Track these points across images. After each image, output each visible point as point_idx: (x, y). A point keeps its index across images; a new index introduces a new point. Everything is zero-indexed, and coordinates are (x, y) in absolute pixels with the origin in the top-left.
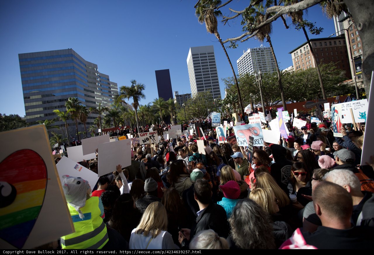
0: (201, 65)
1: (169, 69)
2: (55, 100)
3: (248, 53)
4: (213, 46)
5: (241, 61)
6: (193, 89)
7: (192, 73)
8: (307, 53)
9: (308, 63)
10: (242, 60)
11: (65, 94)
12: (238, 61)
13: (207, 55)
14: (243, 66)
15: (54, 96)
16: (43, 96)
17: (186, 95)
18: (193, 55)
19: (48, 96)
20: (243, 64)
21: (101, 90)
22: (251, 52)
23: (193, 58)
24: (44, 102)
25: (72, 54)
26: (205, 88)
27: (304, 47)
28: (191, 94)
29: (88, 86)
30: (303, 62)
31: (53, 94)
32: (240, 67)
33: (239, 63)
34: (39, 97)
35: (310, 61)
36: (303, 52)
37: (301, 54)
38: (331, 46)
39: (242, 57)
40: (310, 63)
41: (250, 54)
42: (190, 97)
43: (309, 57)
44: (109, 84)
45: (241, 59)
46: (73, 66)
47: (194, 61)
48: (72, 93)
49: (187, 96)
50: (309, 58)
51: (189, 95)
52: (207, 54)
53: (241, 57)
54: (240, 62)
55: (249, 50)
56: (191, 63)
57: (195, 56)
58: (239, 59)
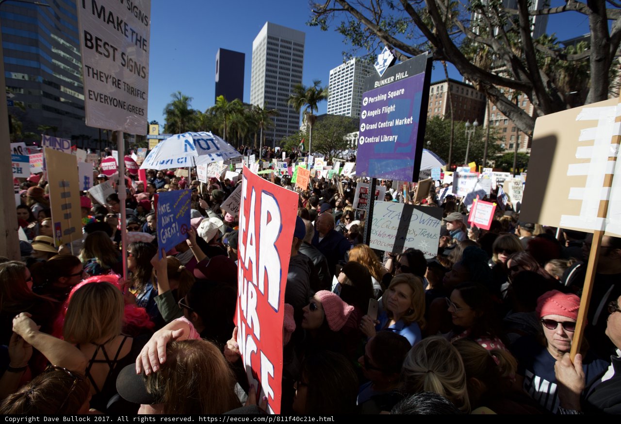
0: (279, 59)
3: (351, 64)
4: (305, 33)
5: (337, 74)
8: (438, 96)
9: (436, 111)
10: (339, 72)
12: (332, 72)
14: (338, 82)
18: (269, 37)
20: (339, 79)
22: (356, 63)
23: (268, 43)
27: (438, 85)
30: (431, 106)
32: (333, 83)
33: (333, 76)
35: (440, 109)
36: (436, 92)
37: (432, 94)
39: (340, 68)
40: (440, 111)
41: (354, 66)
43: (441, 102)
45: (338, 70)
47: (268, 48)
50: (440, 104)
52: (292, 44)
53: (338, 67)
54: (335, 73)
55: (354, 59)
56: (261, 51)
57: (271, 40)
58: (334, 69)
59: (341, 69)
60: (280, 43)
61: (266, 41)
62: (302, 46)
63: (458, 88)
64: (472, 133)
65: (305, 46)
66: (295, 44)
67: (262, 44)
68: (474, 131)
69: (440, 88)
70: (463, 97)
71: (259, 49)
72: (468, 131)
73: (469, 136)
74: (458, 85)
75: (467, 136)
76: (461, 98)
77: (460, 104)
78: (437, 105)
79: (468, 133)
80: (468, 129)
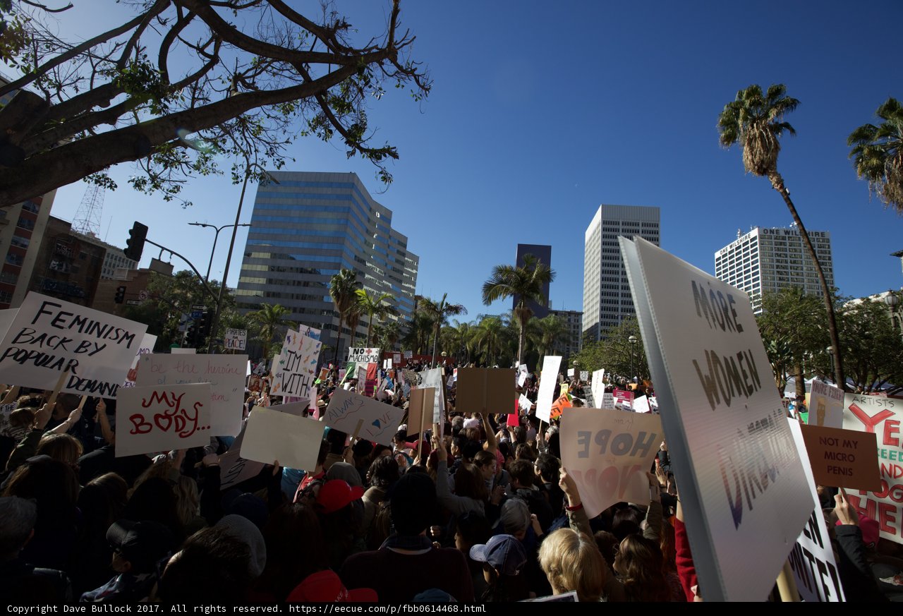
1: (550, 247)
2: (292, 268)
3: (752, 237)
4: (659, 208)
5: (728, 256)
6: (588, 304)
7: (594, 265)
10: (730, 253)
11: (318, 259)
12: (718, 255)
13: (640, 228)
14: (730, 269)
15: (294, 259)
16: (274, 256)
17: (570, 313)
18: (604, 222)
19: (282, 256)
20: (731, 263)
21: (386, 265)
22: (760, 236)
23: (604, 230)
24: (272, 269)
25: (353, 184)
26: (620, 306)
28: (582, 313)
29: (364, 252)
31: (292, 256)
32: (721, 271)
33: (721, 260)
34: (267, 256)
39: (731, 247)
41: (757, 240)
42: (578, 321)
44: (404, 255)
45: (729, 250)
46: (349, 208)
47: (604, 236)
48: (332, 260)
49: (573, 316)
51: (579, 315)
52: (640, 224)
53: (728, 246)
54: (724, 256)
55: (756, 230)
56: (595, 241)
57: (608, 226)
58: (722, 250)
59: (734, 248)
60: (621, 227)
61: (600, 227)
62: (657, 226)
65: (660, 225)
67: (596, 233)
71: (593, 239)
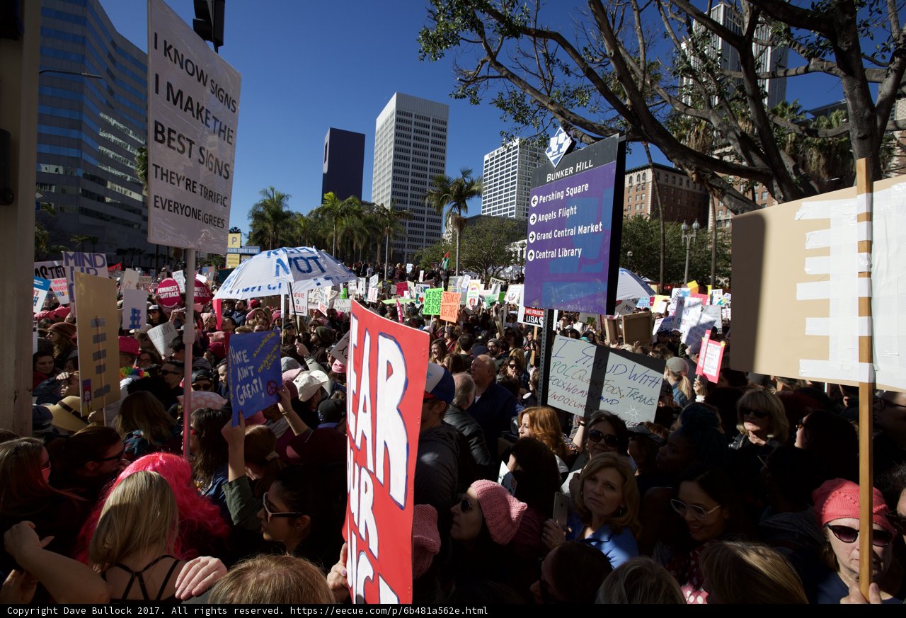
0: (412, 141)
3: (514, 146)
4: (449, 107)
5: (495, 160)
6: (378, 194)
8: (640, 187)
9: (638, 208)
10: (497, 157)
12: (487, 157)
13: (431, 124)
14: (496, 171)
18: (398, 112)
20: (496, 166)
22: (520, 145)
23: (397, 120)
27: (638, 173)
30: (630, 201)
32: (488, 172)
33: (489, 163)
35: (643, 205)
36: (635, 182)
37: (630, 185)
38: (681, 187)
39: (498, 152)
40: (643, 208)
41: (518, 149)
43: (643, 195)
45: (496, 154)
47: (397, 127)
50: (643, 199)
52: (431, 120)
53: (496, 151)
54: (492, 159)
55: (517, 140)
56: (388, 131)
57: (402, 117)
58: (490, 153)
59: (500, 153)
60: (414, 120)
61: (394, 117)
62: (445, 123)
63: (667, 176)
64: (692, 238)
65: (449, 123)
66: (434, 121)
67: (389, 122)
68: (694, 235)
69: (641, 177)
70: (674, 188)
71: (385, 127)
72: (686, 236)
73: (688, 244)
74: (667, 172)
75: (685, 243)
76: (673, 190)
77: (672, 198)
78: (638, 200)
79: (685, 239)
80: (686, 234)
